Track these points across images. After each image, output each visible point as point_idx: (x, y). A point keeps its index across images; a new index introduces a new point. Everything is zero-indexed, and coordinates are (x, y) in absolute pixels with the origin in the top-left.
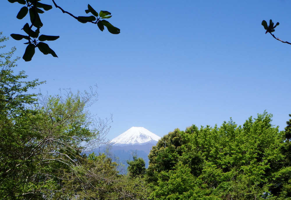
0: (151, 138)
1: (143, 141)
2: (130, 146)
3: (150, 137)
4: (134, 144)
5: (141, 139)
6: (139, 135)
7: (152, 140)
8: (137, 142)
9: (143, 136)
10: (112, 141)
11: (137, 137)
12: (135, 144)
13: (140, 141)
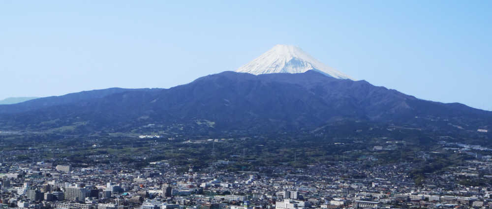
0: (312, 66)
1: (297, 70)
3: (311, 64)
5: (293, 68)
6: (289, 59)
7: (314, 69)
9: (296, 62)
11: (286, 64)
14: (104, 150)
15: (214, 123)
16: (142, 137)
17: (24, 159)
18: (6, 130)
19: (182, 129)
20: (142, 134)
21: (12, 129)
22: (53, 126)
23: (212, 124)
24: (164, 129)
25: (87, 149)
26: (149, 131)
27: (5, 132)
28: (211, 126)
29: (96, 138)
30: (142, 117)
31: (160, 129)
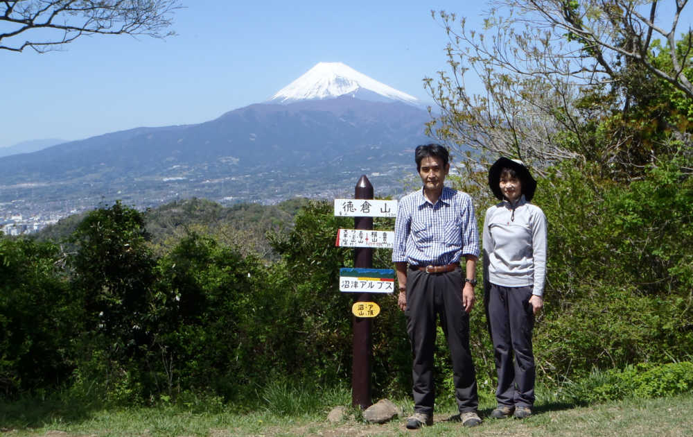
0: (358, 85)
1: (342, 91)
2: (316, 102)
3: (357, 82)
4: (323, 98)
5: (338, 87)
6: (332, 78)
7: (360, 88)
8: (329, 93)
9: (340, 82)
10: (278, 95)
11: (329, 84)
12: (326, 97)
13: (336, 92)
14: (129, 195)
15: (238, 160)
16: (166, 179)
17: (59, 209)
18: (32, 182)
19: (206, 168)
20: (167, 176)
21: (38, 181)
22: (79, 175)
23: (235, 161)
24: (189, 169)
25: (112, 196)
26: (174, 173)
27: (30, 185)
28: (235, 164)
29: (122, 183)
30: (167, 159)
31: (184, 170)
